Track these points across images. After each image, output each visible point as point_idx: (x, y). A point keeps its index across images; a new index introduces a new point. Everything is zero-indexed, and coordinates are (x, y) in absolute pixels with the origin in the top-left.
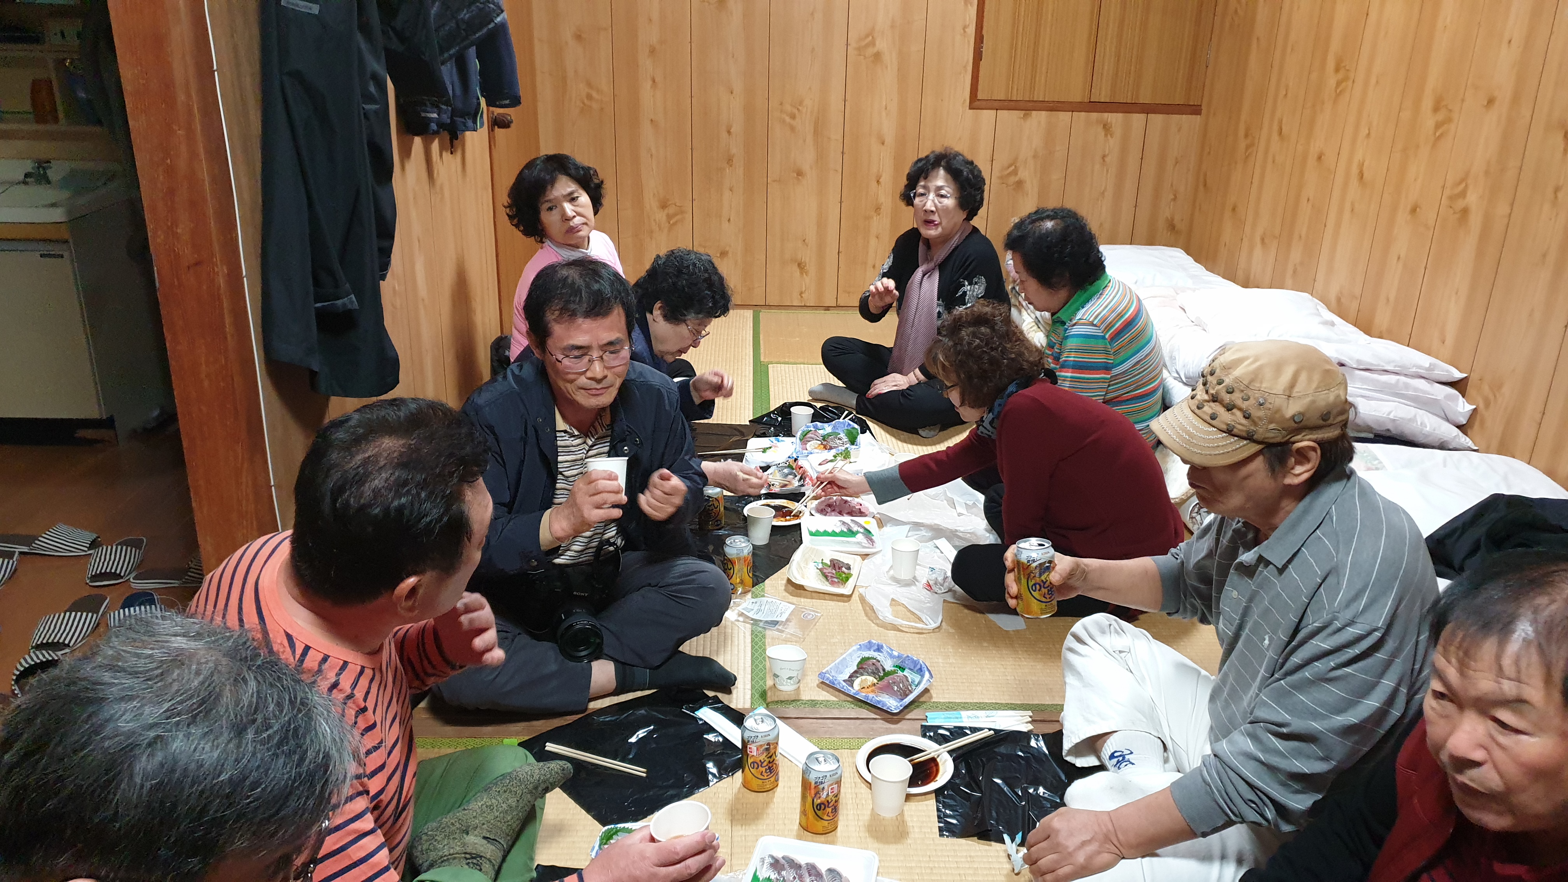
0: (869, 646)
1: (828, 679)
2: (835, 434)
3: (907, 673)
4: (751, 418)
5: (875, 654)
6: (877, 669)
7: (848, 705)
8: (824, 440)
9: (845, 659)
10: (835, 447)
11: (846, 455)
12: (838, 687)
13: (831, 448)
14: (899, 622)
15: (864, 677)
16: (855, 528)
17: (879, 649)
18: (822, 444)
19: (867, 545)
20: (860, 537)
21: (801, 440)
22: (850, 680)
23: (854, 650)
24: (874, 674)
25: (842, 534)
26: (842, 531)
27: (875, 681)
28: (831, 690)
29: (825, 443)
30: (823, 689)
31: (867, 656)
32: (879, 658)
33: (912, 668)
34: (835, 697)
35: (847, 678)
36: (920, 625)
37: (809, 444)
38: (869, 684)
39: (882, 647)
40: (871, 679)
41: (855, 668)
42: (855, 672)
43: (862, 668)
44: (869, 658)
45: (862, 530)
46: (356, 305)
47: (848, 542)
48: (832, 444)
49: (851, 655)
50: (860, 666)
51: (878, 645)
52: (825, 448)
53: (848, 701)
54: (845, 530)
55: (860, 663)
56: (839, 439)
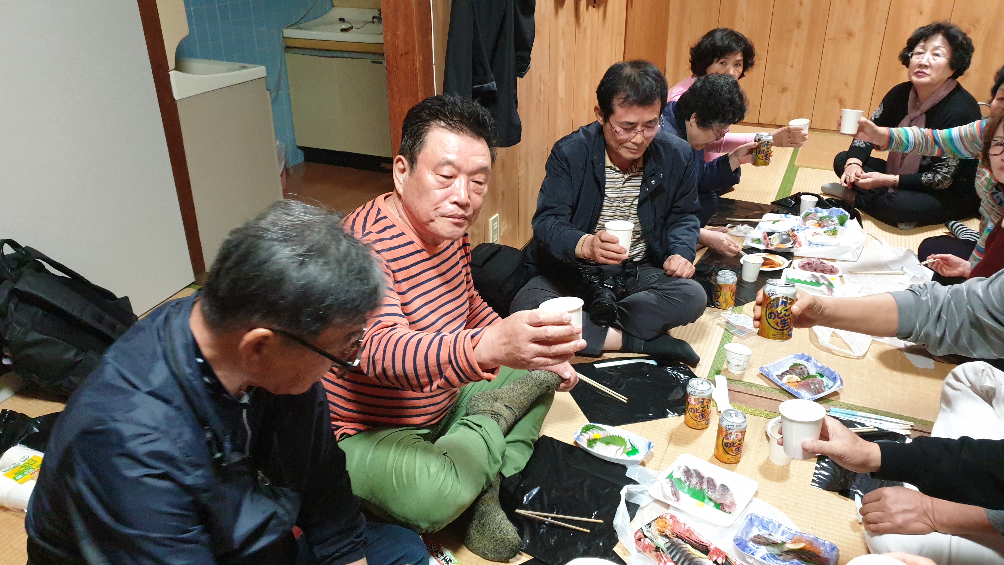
0: (802, 356)
1: (765, 371)
2: (829, 217)
3: (824, 379)
4: (773, 200)
5: (805, 363)
6: (803, 372)
7: (775, 391)
8: (820, 220)
9: (782, 361)
10: (827, 226)
11: (834, 232)
12: (771, 378)
13: (824, 226)
15: (791, 376)
16: (822, 281)
17: (808, 360)
18: (818, 223)
20: (823, 288)
21: (803, 218)
22: (781, 376)
23: (790, 358)
24: (799, 375)
25: (811, 283)
26: (811, 281)
27: (799, 380)
28: (767, 379)
29: (820, 222)
30: (760, 378)
31: (798, 363)
32: (807, 366)
33: (829, 376)
34: (768, 384)
35: (780, 374)
37: (808, 222)
38: (794, 380)
39: (811, 359)
40: (796, 378)
41: (788, 369)
42: (787, 371)
43: (792, 370)
44: (799, 365)
45: (826, 283)
46: (495, 88)
47: (813, 289)
48: (825, 224)
49: (787, 360)
50: (791, 368)
51: (808, 357)
52: (820, 226)
53: (776, 389)
54: (814, 281)
55: (792, 366)
56: (832, 221)
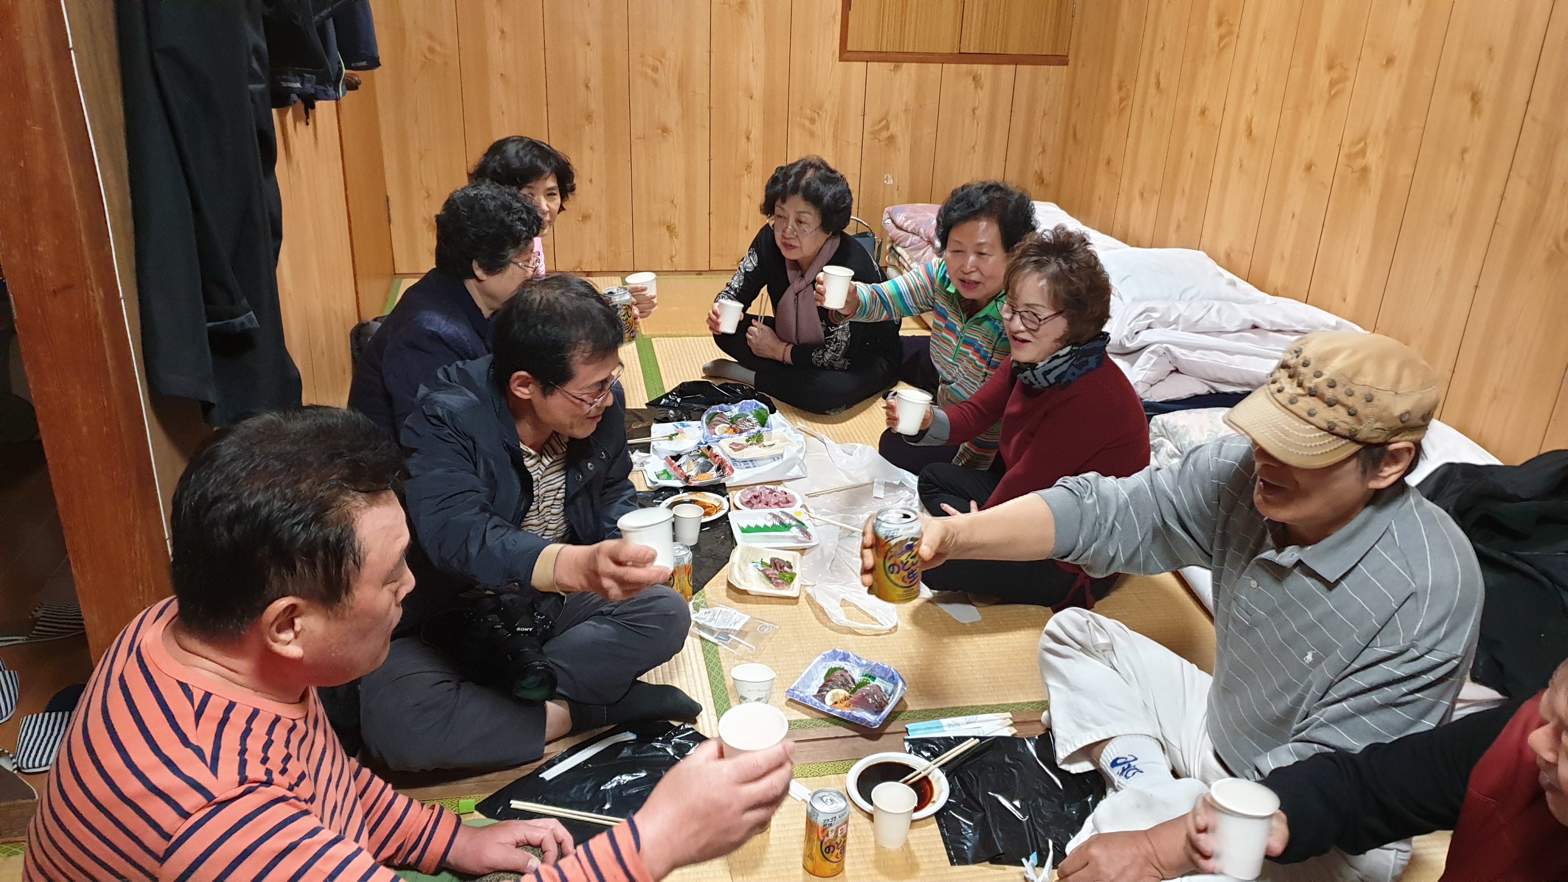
0: (834, 655)
1: (798, 696)
2: (742, 416)
3: (878, 682)
4: (647, 401)
5: (842, 664)
6: (846, 680)
7: (823, 723)
8: (732, 422)
9: (810, 671)
10: (745, 431)
11: (758, 438)
12: (810, 704)
13: (741, 432)
14: (854, 624)
15: (835, 691)
16: (788, 521)
17: (845, 658)
18: (731, 427)
19: (804, 539)
20: (795, 531)
21: (708, 424)
22: (821, 695)
23: (819, 661)
24: (844, 686)
25: (774, 528)
26: (774, 525)
27: (847, 694)
28: (801, 707)
29: (734, 426)
30: (793, 707)
31: (833, 666)
32: (846, 668)
33: (883, 676)
34: (807, 714)
35: (815, 693)
36: (878, 627)
37: (717, 428)
38: (842, 697)
39: (849, 656)
40: (842, 693)
41: (823, 681)
42: (824, 685)
43: (831, 681)
44: (835, 669)
45: (794, 523)
46: (256, 324)
47: (783, 537)
48: (741, 427)
49: (815, 666)
50: (828, 679)
51: (844, 654)
52: (735, 431)
53: (822, 719)
54: (777, 524)
55: (827, 675)
56: (749, 421)
